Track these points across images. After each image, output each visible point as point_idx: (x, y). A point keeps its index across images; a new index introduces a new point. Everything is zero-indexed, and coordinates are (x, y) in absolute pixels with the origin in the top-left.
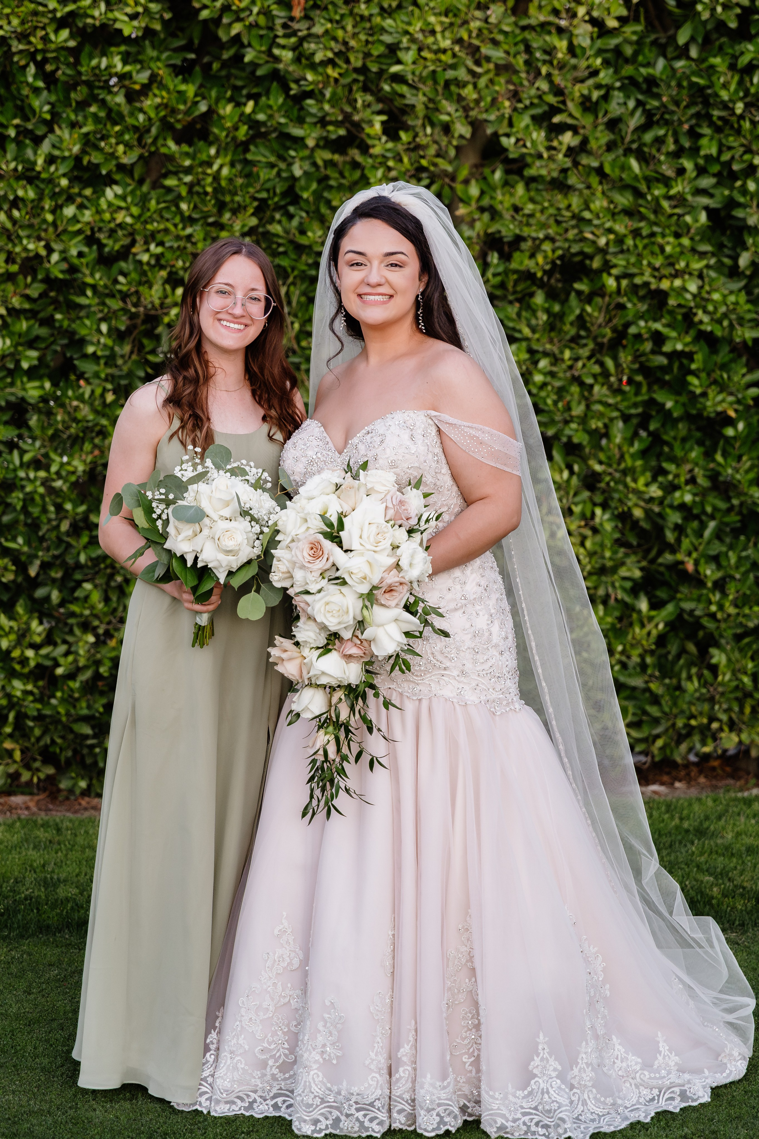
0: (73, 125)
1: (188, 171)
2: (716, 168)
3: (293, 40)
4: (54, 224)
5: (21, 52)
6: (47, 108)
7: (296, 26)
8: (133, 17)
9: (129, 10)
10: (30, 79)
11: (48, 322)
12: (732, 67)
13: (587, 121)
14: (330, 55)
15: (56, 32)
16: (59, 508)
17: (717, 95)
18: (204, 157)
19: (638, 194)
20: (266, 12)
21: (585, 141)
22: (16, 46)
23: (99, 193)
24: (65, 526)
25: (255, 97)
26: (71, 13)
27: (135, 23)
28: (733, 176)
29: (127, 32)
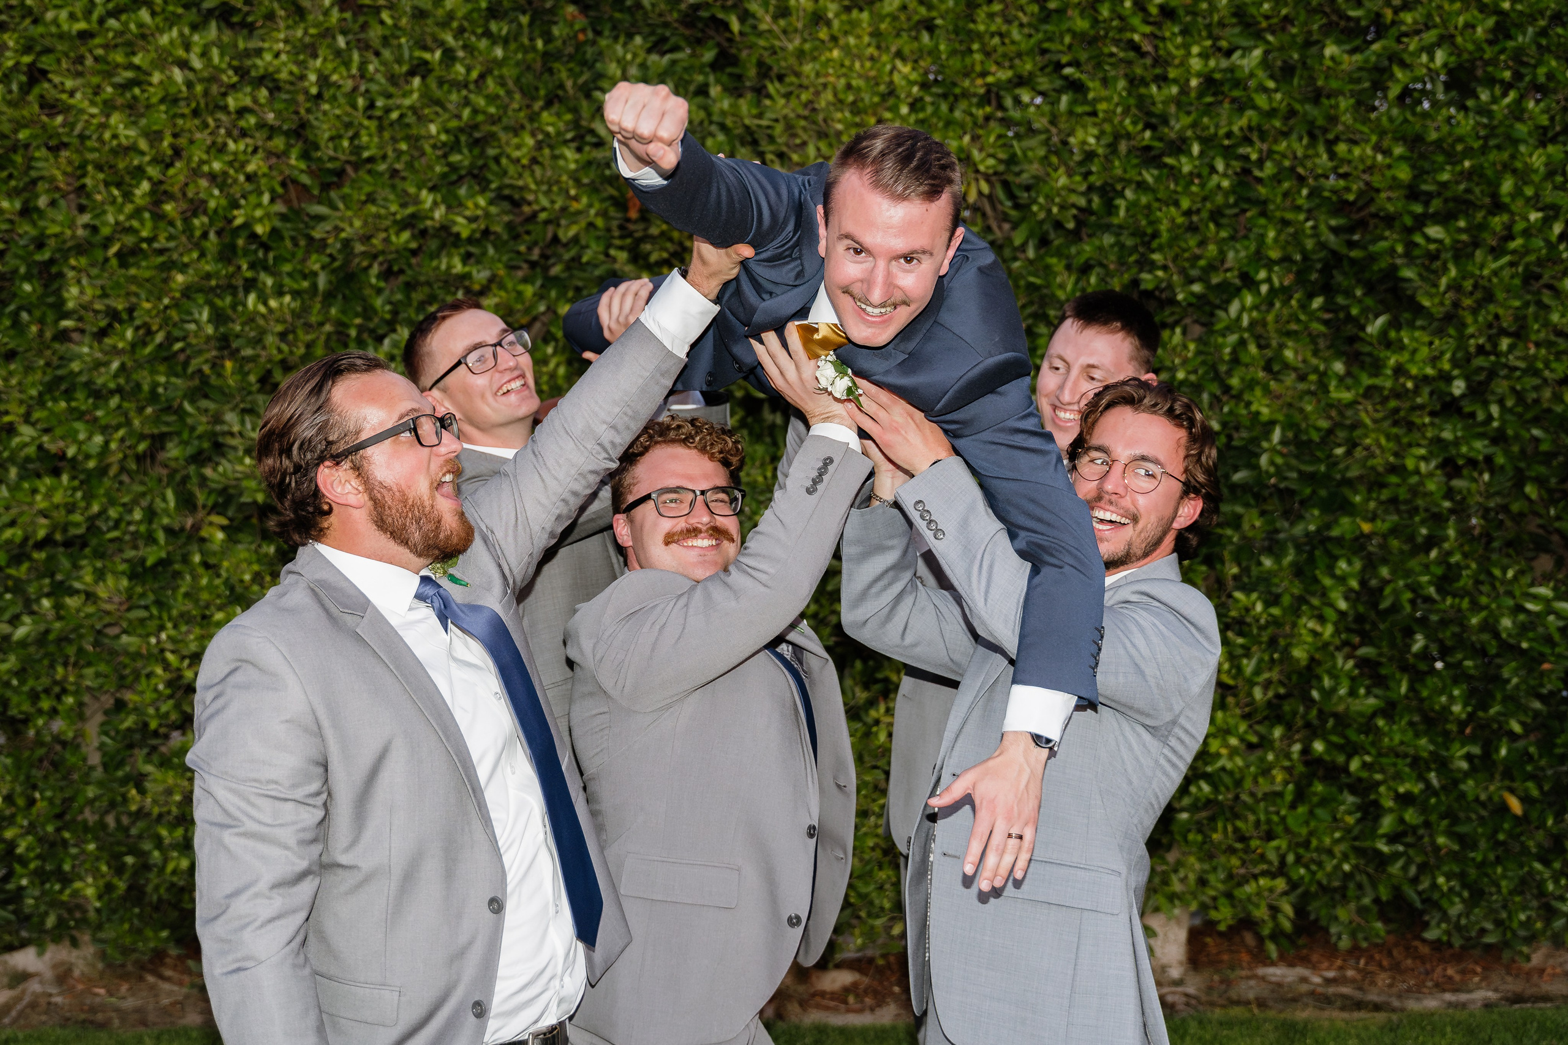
3: (628, 241)
5: (363, 253)
6: (388, 308)
7: (632, 227)
8: (472, 220)
9: (468, 213)
10: (373, 281)
12: (1068, 267)
14: (665, 255)
15: (397, 234)
17: (1054, 295)
22: (359, 248)
26: (413, 216)
27: (474, 226)
29: (465, 234)
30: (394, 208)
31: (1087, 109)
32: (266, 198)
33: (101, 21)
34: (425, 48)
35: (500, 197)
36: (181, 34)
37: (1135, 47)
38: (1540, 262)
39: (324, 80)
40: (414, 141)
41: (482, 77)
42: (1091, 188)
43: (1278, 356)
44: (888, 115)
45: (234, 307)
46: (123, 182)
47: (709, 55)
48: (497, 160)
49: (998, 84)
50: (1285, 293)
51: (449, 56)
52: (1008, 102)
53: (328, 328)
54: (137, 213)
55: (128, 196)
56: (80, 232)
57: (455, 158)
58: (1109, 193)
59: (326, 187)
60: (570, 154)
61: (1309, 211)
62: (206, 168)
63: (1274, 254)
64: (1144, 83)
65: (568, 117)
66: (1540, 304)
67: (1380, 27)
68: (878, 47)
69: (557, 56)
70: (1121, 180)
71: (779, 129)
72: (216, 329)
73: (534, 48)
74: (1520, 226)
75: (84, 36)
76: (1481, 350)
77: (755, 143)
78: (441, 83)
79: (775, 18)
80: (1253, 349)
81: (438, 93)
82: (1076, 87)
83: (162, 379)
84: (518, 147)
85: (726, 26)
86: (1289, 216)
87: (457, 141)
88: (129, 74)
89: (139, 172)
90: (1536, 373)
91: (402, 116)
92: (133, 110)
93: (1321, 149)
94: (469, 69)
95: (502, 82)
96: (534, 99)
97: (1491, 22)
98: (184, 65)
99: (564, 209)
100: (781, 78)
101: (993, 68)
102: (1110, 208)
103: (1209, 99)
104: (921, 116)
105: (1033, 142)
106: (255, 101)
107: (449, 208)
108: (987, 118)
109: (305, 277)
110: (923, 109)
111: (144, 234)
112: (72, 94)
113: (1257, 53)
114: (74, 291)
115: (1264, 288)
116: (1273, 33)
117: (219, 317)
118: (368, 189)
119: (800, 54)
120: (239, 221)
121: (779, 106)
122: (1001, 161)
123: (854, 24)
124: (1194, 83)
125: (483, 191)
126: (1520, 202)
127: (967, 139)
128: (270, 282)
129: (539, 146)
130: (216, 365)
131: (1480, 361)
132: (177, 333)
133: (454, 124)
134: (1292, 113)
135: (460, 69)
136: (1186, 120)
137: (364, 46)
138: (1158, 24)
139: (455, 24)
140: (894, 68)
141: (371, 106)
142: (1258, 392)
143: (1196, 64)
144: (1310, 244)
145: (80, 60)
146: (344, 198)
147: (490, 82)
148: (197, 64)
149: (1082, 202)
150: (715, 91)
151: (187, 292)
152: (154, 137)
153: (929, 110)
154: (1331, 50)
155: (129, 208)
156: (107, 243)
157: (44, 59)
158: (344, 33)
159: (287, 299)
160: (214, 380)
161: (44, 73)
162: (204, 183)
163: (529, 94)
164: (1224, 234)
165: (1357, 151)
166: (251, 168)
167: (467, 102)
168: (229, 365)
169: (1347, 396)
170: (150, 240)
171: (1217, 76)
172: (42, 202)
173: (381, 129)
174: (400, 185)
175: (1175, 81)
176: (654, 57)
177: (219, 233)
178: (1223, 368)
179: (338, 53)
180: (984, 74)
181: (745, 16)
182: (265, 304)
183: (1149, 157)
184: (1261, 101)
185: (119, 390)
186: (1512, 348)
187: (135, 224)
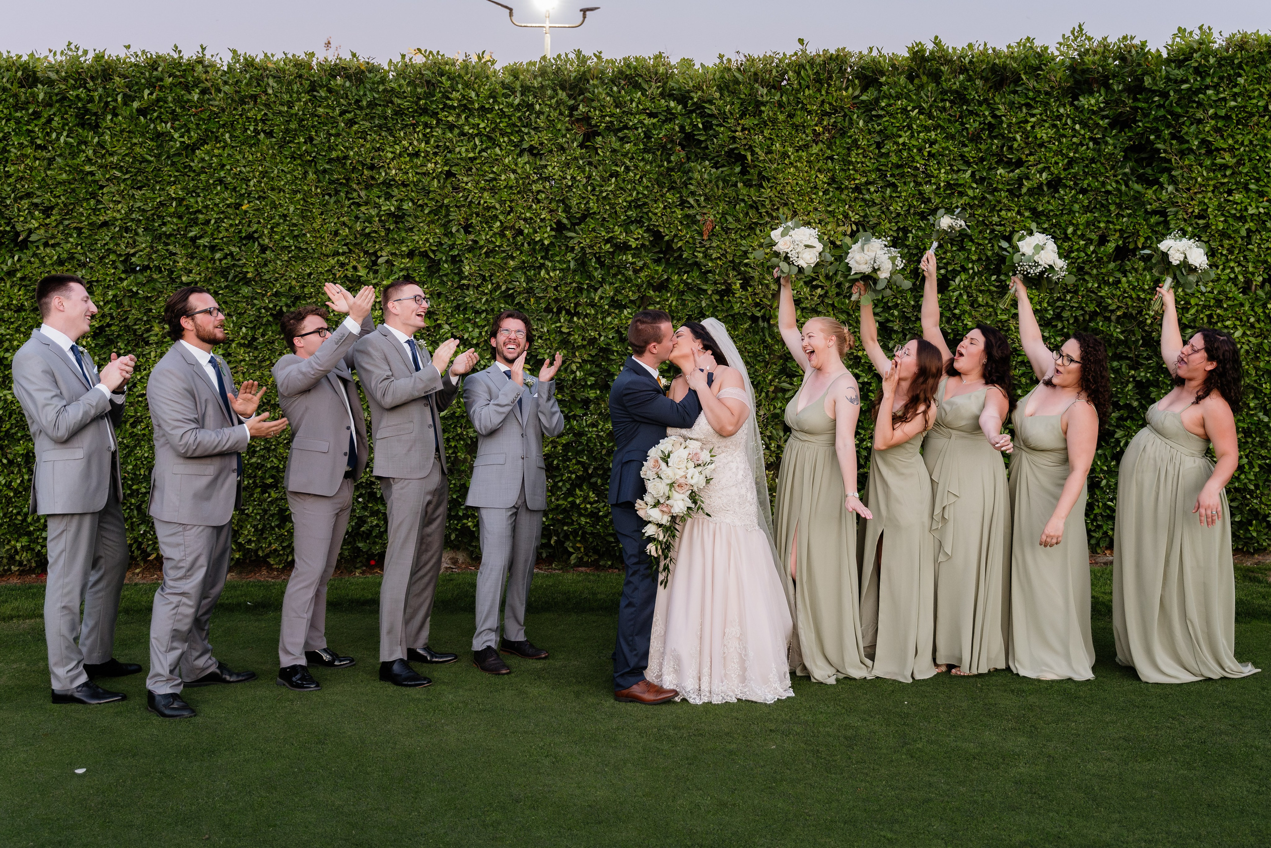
0: (611, 284)
1: (658, 303)
2: (882, 305)
3: (703, 249)
4: (602, 324)
5: (590, 253)
6: (600, 276)
7: (705, 243)
8: (637, 240)
9: (635, 237)
10: (593, 264)
11: (599, 366)
13: (828, 284)
14: (719, 255)
15: (605, 245)
16: (602, 444)
18: (665, 297)
19: (849, 315)
20: (692, 237)
21: (827, 292)
22: (588, 251)
23: (621, 312)
24: (604, 452)
25: (688, 272)
26: (611, 238)
27: (638, 242)
28: (890, 308)
29: (634, 246)
30: (603, 234)
31: (898, 194)
32: (549, 229)
33: (480, 152)
34: (617, 165)
35: (648, 230)
36: (513, 158)
37: (917, 169)
38: (1083, 262)
39: (573, 178)
40: (612, 206)
41: (641, 177)
42: (899, 228)
43: (976, 300)
44: (814, 196)
45: (535, 275)
46: (488, 221)
47: (738, 169)
48: (647, 213)
49: (861, 184)
50: (980, 274)
51: (627, 169)
52: (864, 192)
53: (574, 285)
54: (495, 234)
55: (490, 228)
56: (470, 243)
57: (630, 213)
58: (905, 231)
59: (574, 225)
60: (678, 212)
61: (991, 239)
62: (523, 216)
63: (974, 258)
64: (920, 184)
65: (678, 195)
66: (1084, 280)
67: (1020, 163)
68: (810, 167)
69: (672, 170)
70: (911, 225)
71: (767, 202)
72: (527, 284)
73: (663, 166)
74: (1076, 247)
75: (472, 159)
76: (1059, 299)
77: (757, 209)
78: (624, 181)
79: (766, 154)
80: (965, 297)
81: (622, 185)
82: (894, 185)
83: (503, 306)
84: (657, 208)
85: (745, 157)
86: (981, 242)
87: (630, 205)
88: (492, 176)
89: (496, 217)
90: (1082, 309)
91: (608, 194)
92: (493, 191)
93: (995, 213)
94: (635, 175)
95: (650, 180)
96: (663, 187)
97: (1066, 161)
98: (514, 172)
99: (676, 235)
100: (769, 180)
101: (859, 177)
102: (906, 238)
103: (948, 192)
104: (828, 197)
105: (875, 209)
106: (544, 187)
107: (626, 233)
108: (856, 198)
109: (565, 263)
110: (828, 194)
111: (498, 244)
112: (467, 183)
113: (969, 172)
114: (467, 268)
115: (971, 271)
116: (977, 164)
117: (529, 280)
118: (593, 226)
119: (776, 170)
120: (537, 239)
121: (767, 192)
122: (861, 216)
123: (800, 158)
124: (942, 184)
125: (641, 227)
126: (1076, 237)
127: (847, 207)
128: (550, 264)
129: (665, 208)
130: (527, 300)
131: (1059, 304)
132: (510, 286)
133: (629, 199)
134: (984, 198)
135: (631, 174)
136: (938, 200)
137: (590, 163)
138: (928, 160)
139: (630, 155)
140: (817, 176)
141: (594, 190)
142: (967, 316)
143: (942, 176)
144: (989, 253)
145: (470, 169)
146: (582, 230)
147: (644, 180)
148: (519, 171)
149: (895, 235)
150: (740, 185)
151: (515, 269)
152: (502, 202)
153: (831, 194)
154: (1000, 171)
155: (491, 233)
156: (481, 247)
157: (453, 168)
158: (582, 159)
159: (558, 272)
160: (526, 307)
161: (454, 175)
162: (522, 222)
163: (661, 185)
164: (954, 249)
165: (1009, 214)
166: (542, 216)
167: (635, 188)
168: (532, 300)
169: (1005, 317)
170: (499, 247)
171: (952, 182)
172: (454, 230)
173: (598, 200)
174: (606, 223)
175: (934, 184)
176: (714, 170)
177: (529, 244)
178: (952, 306)
179: (579, 168)
180: (854, 179)
181: (753, 153)
182: (548, 274)
183: (923, 216)
184: (970, 193)
185: (486, 310)
186: (1072, 298)
187: (493, 239)
